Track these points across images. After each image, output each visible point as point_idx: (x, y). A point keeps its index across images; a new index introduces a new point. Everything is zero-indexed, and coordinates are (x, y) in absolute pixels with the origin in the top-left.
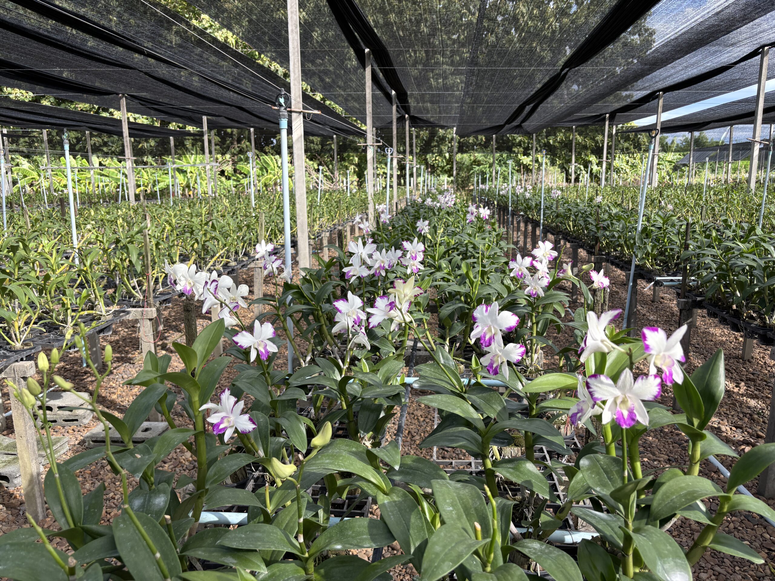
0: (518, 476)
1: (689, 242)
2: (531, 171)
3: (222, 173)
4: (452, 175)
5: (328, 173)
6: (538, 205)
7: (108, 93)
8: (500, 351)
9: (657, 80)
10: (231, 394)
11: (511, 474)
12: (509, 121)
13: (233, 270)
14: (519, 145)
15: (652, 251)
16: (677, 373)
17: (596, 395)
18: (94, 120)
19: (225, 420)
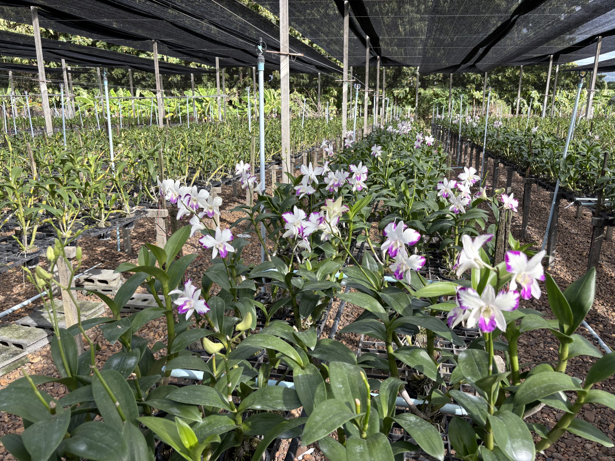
0: (413, 362)
1: (606, 169)
2: (482, 103)
3: (230, 102)
4: (414, 106)
5: (313, 104)
6: (482, 134)
7: (144, 39)
8: (405, 260)
9: (597, 25)
10: (192, 283)
11: (407, 359)
12: (465, 61)
13: (230, 181)
14: (473, 82)
15: (574, 175)
16: (536, 289)
17: (464, 304)
18: (134, 60)
19: (188, 303)
